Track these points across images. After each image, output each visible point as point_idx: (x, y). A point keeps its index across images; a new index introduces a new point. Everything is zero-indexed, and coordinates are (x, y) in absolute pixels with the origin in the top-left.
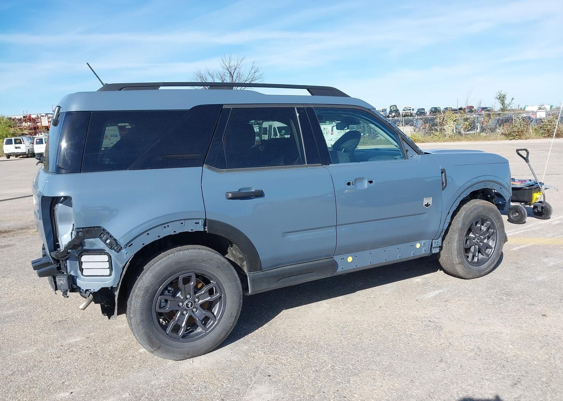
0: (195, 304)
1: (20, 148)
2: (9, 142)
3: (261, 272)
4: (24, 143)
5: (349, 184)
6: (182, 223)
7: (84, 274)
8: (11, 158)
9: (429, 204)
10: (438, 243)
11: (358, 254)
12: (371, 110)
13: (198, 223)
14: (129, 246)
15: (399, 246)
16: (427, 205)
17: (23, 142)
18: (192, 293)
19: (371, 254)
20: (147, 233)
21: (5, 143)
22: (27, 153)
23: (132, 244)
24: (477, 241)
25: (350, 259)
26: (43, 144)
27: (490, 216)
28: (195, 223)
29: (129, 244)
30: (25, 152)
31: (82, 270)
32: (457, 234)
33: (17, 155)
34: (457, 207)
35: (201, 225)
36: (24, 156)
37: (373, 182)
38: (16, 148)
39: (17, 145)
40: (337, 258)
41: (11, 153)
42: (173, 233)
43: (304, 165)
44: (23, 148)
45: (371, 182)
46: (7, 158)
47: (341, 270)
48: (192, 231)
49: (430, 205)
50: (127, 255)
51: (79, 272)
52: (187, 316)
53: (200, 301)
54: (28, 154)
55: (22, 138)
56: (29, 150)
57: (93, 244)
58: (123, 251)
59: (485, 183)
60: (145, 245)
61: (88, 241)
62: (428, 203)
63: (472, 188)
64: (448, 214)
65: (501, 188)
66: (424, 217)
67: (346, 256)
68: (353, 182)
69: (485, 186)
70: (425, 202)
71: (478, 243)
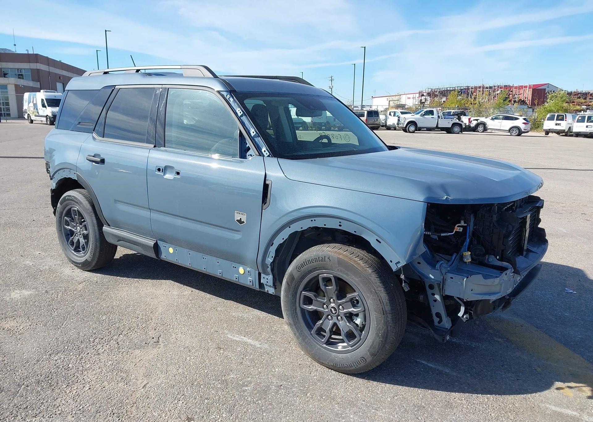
0: (81, 232)
1: (560, 125)
2: (551, 118)
3: (110, 228)
4: (566, 120)
5: (159, 170)
8: (550, 134)
11: (178, 248)
12: (221, 92)
14: (54, 178)
15: (219, 260)
16: (240, 221)
17: (566, 118)
18: (79, 223)
19: (189, 254)
21: (546, 119)
22: (566, 131)
25: (171, 250)
26: (584, 122)
28: (74, 173)
30: (564, 129)
33: (558, 132)
34: (284, 240)
36: (564, 134)
37: (180, 174)
38: (556, 124)
39: (558, 122)
40: (160, 244)
41: (549, 130)
43: (144, 144)
44: (564, 125)
45: (178, 173)
46: (546, 134)
47: (164, 257)
48: (73, 178)
49: (243, 222)
54: (567, 132)
55: (566, 115)
56: (570, 127)
58: (53, 180)
59: (341, 220)
63: (312, 221)
64: (272, 246)
65: (380, 242)
66: (237, 236)
67: (167, 245)
68: (163, 169)
69: (340, 226)
70: (237, 217)
71: (334, 314)
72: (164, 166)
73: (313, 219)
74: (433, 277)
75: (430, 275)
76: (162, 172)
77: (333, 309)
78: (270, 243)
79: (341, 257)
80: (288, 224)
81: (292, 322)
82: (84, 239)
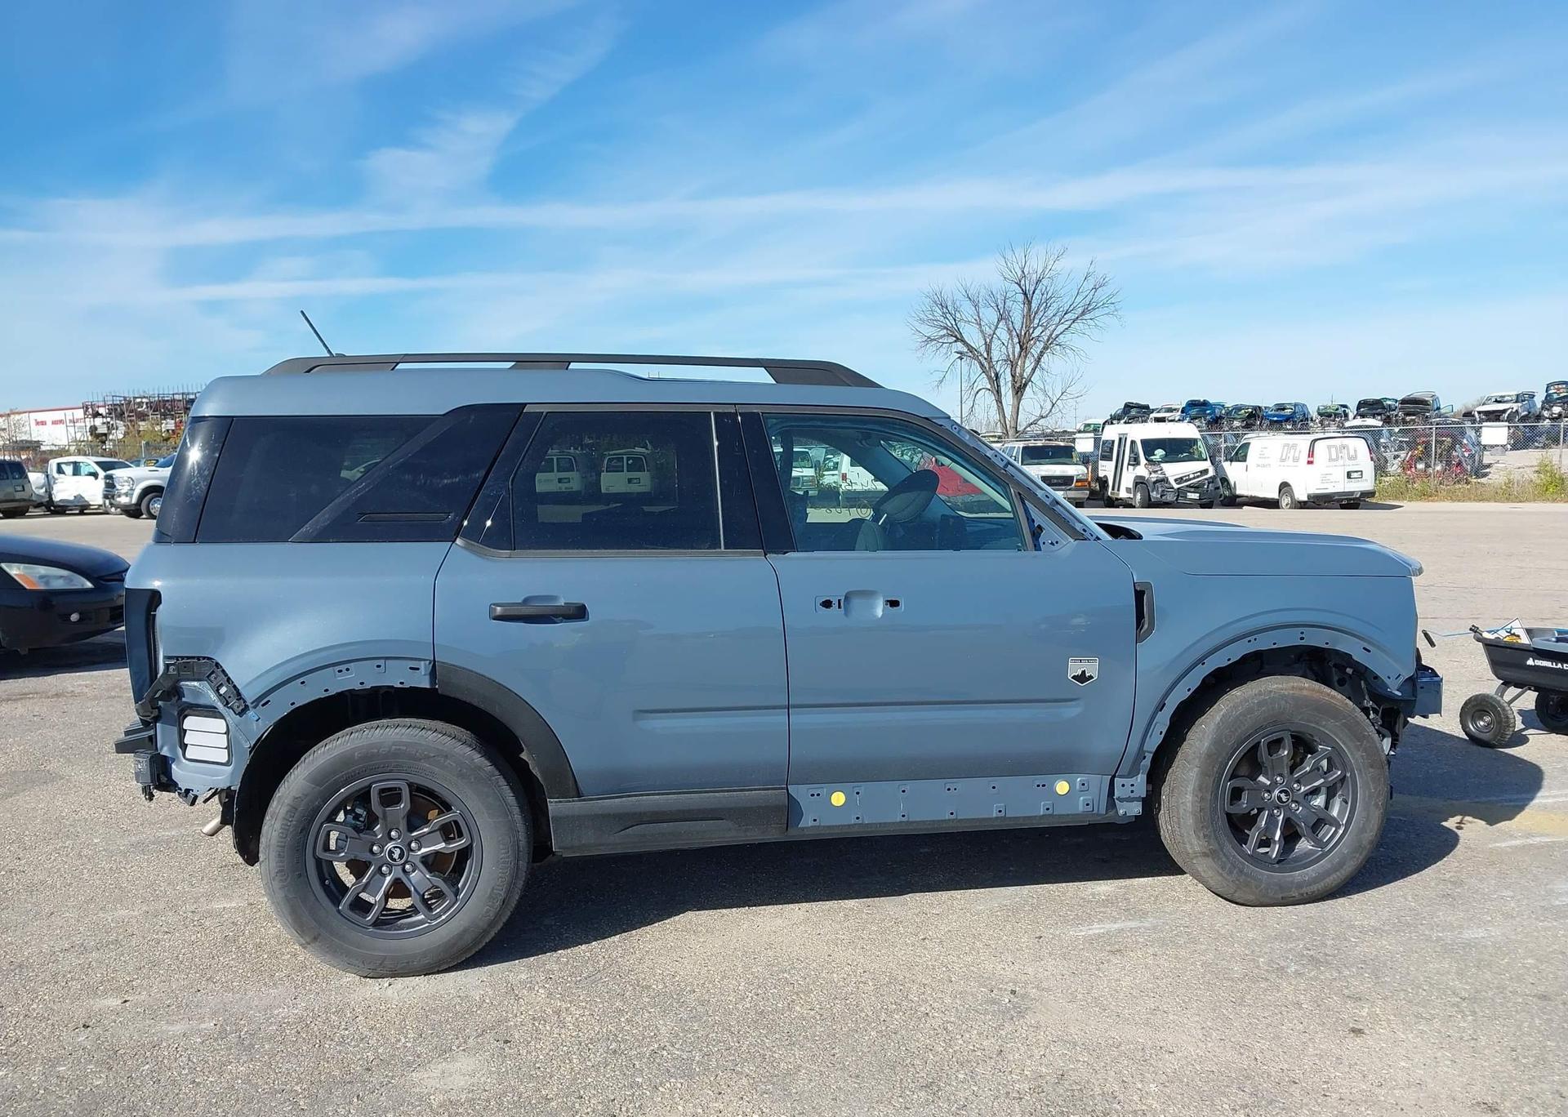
0: (411, 853)
3: (580, 801)
5: (827, 604)
6: (379, 666)
7: (187, 756)
9: (1087, 675)
10: (1132, 788)
11: (863, 787)
12: (934, 421)
13: (418, 669)
14: (263, 705)
15: (998, 782)
16: (1082, 678)
18: (403, 826)
19: (904, 791)
20: (302, 680)
23: (268, 701)
24: (1279, 798)
25: (838, 799)
27: (1324, 727)
28: (411, 668)
29: (262, 700)
31: (184, 747)
32: (1196, 769)
34: (1191, 691)
35: (425, 675)
37: (902, 604)
40: (799, 792)
42: (358, 687)
43: (717, 550)
45: (894, 604)
47: (811, 823)
48: (401, 686)
49: (1091, 677)
50: (259, 724)
51: (180, 751)
52: (388, 879)
53: (424, 850)
57: (196, 693)
58: (251, 713)
59: (1301, 629)
60: (297, 705)
61: (187, 685)
62: (1084, 672)
63: (1249, 641)
64: (1161, 710)
65: (1369, 651)
66: (1071, 711)
67: (823, 790)
68: (839, 601)
69: (1302, 639)
70: (1075, 668)
71: (1285, 802)
72: (845, 594)
73: (1252, 638)
74: (1398, 694)
76: (839, 607)
77: (1283, 795)
78: (1161, 706)
79: (1305, 693)
80: (1201, 661)
81: (1214, 846)
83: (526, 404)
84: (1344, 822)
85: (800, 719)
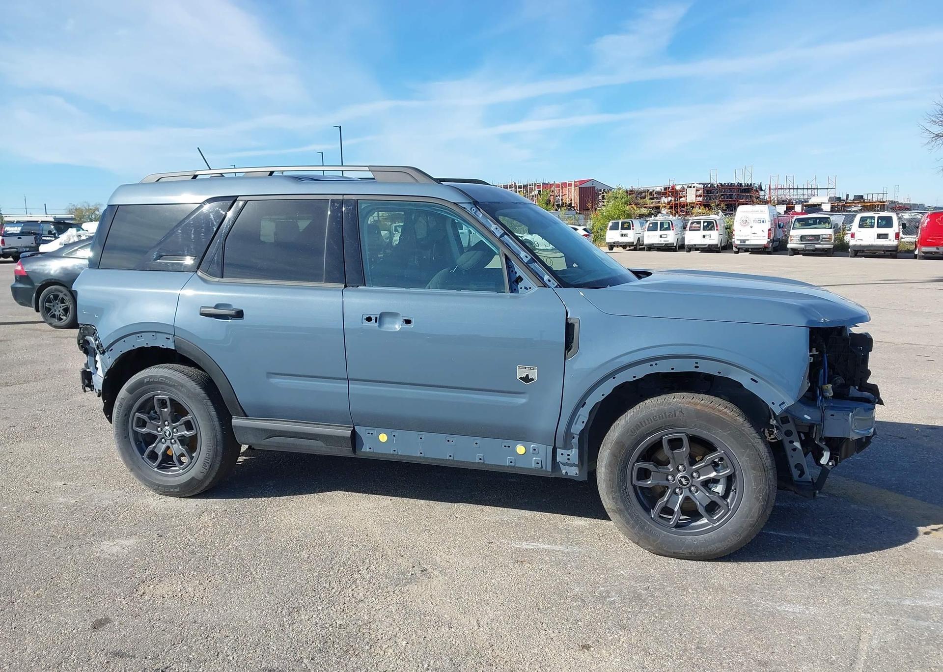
0: (174, 434)
1: (627, 236)
2: (615, 227)
3: (247, 419)
4: (633, 229)
5: (369, 319)
6: (153, 336)
8: (615, 249)
9: (530, 378)
10: (568, 457)
11: (397, 433)
13: (169, 339)
14: (110, 351)
15: (479, 440)
16: (526, 379)
17: (633, 226)
18: (169, 420)
19: (421, 438)
20: (123, 340)
21: (608, 228)
22: (635, 243)
23: (112, 349)
24: (680, 482)
25: (383, 438)
26: (657, 230)
27: (713, 434)
28: (167, 338)
29: (110, 349)
30: (632, 241)
32: (608, 451)
33: (624, 246)
34: (605, 396)
35: (172, 342)
36: (632, 248)
37: (413, 322)
38: (622, 235)
39: (624, 232)
40: (360, 430)
41: (614, 243)
42: (145, 346)
43: (321, 283)
44: (631, 236)
45: (408, 322)
46: (609, 250)
47: (368, 450)
48: (162, 347)
49: (532, 379)
50: (110, 360)
52: (164, 445)
53: (179, 434)
54: (636, 245)
55: (632, 221)
56: (639, 238)
57: (92, 342)
58: (106, 354)
59: (697, 360)
60: (123, 352)
61: (88, 338)
62: (527, 375)
63: (651, 365)
64: (582, 407)
65: (756, 382)
66: (521, 400)
67: (375, 431)
68: (376, 318)
69: (697, 367)
70: (521, 373)
71: (685, 485)
72: (379, 314)
73: (653, 363)
74: (809, 418)
75: (806, 416)
76: (376, 321)
77: (683, 480)
78: (582, 403)
79: (699, 407)
80: (612, 375)
81: (622, 507)
82: (182, 445)
83: (238, 196)
84: (732, 507)
85: (354, 386)
